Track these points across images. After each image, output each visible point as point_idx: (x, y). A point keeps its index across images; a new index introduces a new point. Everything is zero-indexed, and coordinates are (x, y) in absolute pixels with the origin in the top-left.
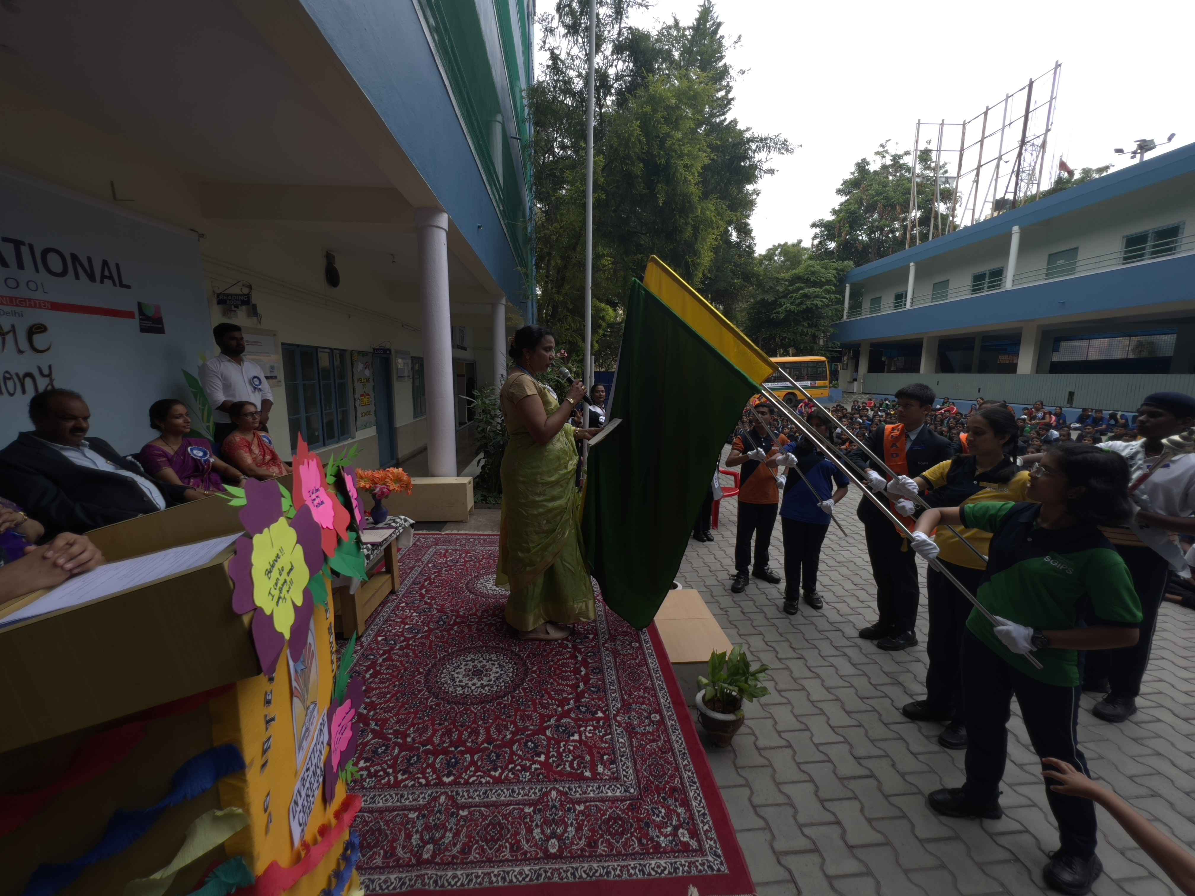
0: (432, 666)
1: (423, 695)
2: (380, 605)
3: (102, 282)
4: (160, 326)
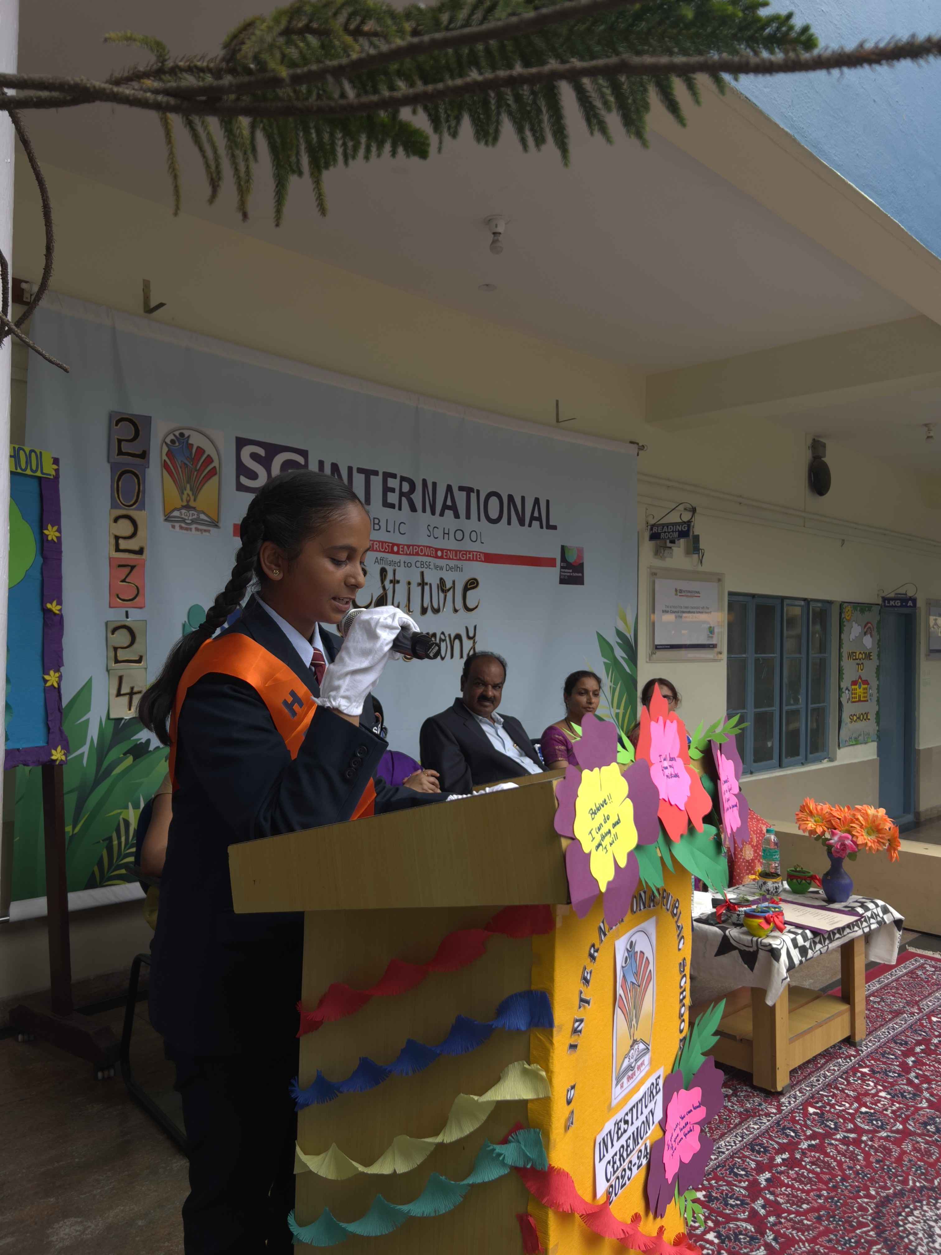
0: (895, 1195)
1: (866, 1233)
2: (822, 1055)
3: (530, 525)
4: (580, 575)
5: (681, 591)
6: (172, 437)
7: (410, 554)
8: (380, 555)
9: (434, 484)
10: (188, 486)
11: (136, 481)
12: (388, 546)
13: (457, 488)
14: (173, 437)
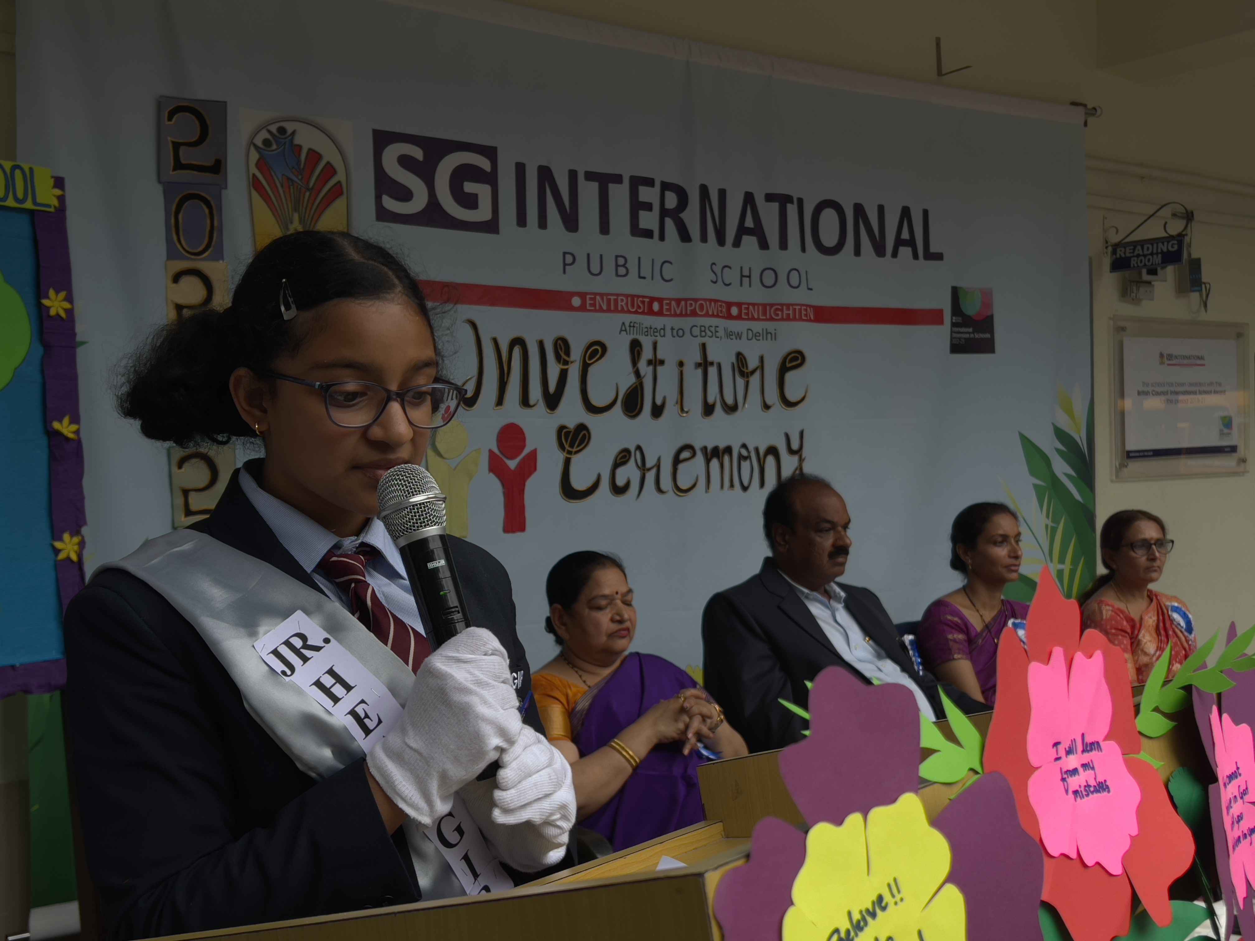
3: (895, 254)
4: (988, 336)
5: (1170, 357)
6: (264, 135)
7: (681, 315)
8: (628, 318)
9: (722, 193)
10: (296, 217)
11: (207, 211)
12: (643, 302)
13: (763, 197)
14: (268, 136)
